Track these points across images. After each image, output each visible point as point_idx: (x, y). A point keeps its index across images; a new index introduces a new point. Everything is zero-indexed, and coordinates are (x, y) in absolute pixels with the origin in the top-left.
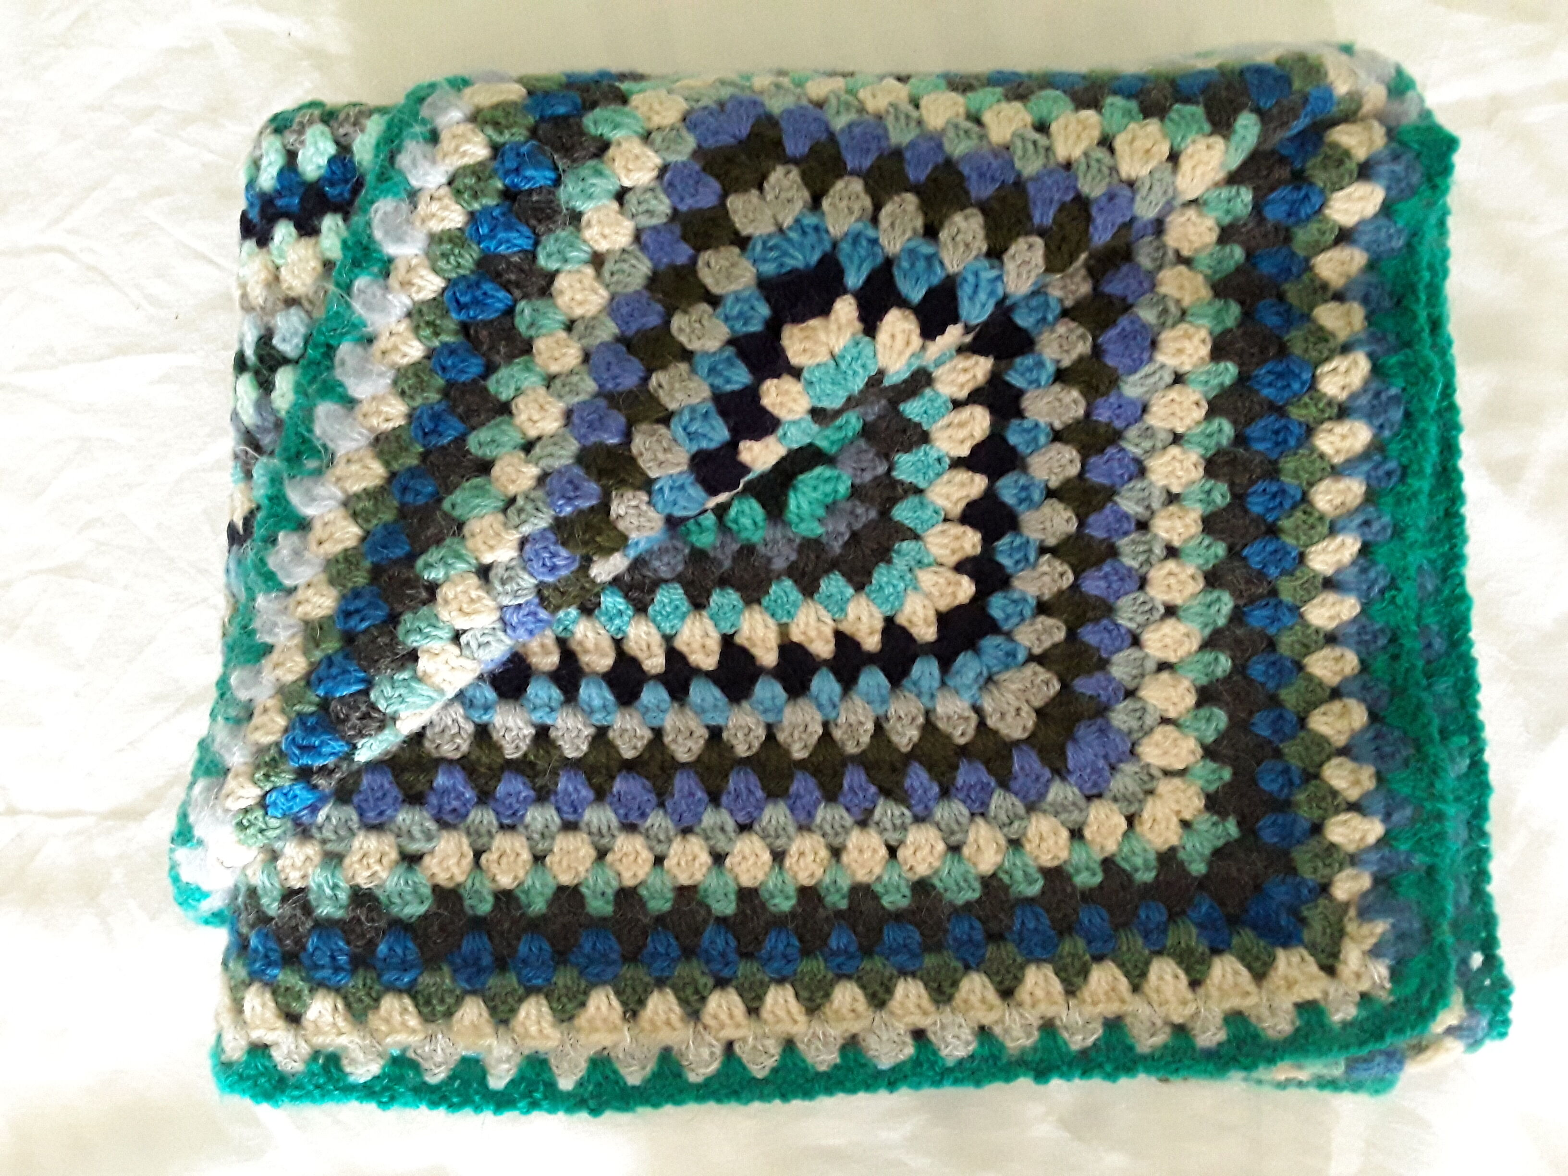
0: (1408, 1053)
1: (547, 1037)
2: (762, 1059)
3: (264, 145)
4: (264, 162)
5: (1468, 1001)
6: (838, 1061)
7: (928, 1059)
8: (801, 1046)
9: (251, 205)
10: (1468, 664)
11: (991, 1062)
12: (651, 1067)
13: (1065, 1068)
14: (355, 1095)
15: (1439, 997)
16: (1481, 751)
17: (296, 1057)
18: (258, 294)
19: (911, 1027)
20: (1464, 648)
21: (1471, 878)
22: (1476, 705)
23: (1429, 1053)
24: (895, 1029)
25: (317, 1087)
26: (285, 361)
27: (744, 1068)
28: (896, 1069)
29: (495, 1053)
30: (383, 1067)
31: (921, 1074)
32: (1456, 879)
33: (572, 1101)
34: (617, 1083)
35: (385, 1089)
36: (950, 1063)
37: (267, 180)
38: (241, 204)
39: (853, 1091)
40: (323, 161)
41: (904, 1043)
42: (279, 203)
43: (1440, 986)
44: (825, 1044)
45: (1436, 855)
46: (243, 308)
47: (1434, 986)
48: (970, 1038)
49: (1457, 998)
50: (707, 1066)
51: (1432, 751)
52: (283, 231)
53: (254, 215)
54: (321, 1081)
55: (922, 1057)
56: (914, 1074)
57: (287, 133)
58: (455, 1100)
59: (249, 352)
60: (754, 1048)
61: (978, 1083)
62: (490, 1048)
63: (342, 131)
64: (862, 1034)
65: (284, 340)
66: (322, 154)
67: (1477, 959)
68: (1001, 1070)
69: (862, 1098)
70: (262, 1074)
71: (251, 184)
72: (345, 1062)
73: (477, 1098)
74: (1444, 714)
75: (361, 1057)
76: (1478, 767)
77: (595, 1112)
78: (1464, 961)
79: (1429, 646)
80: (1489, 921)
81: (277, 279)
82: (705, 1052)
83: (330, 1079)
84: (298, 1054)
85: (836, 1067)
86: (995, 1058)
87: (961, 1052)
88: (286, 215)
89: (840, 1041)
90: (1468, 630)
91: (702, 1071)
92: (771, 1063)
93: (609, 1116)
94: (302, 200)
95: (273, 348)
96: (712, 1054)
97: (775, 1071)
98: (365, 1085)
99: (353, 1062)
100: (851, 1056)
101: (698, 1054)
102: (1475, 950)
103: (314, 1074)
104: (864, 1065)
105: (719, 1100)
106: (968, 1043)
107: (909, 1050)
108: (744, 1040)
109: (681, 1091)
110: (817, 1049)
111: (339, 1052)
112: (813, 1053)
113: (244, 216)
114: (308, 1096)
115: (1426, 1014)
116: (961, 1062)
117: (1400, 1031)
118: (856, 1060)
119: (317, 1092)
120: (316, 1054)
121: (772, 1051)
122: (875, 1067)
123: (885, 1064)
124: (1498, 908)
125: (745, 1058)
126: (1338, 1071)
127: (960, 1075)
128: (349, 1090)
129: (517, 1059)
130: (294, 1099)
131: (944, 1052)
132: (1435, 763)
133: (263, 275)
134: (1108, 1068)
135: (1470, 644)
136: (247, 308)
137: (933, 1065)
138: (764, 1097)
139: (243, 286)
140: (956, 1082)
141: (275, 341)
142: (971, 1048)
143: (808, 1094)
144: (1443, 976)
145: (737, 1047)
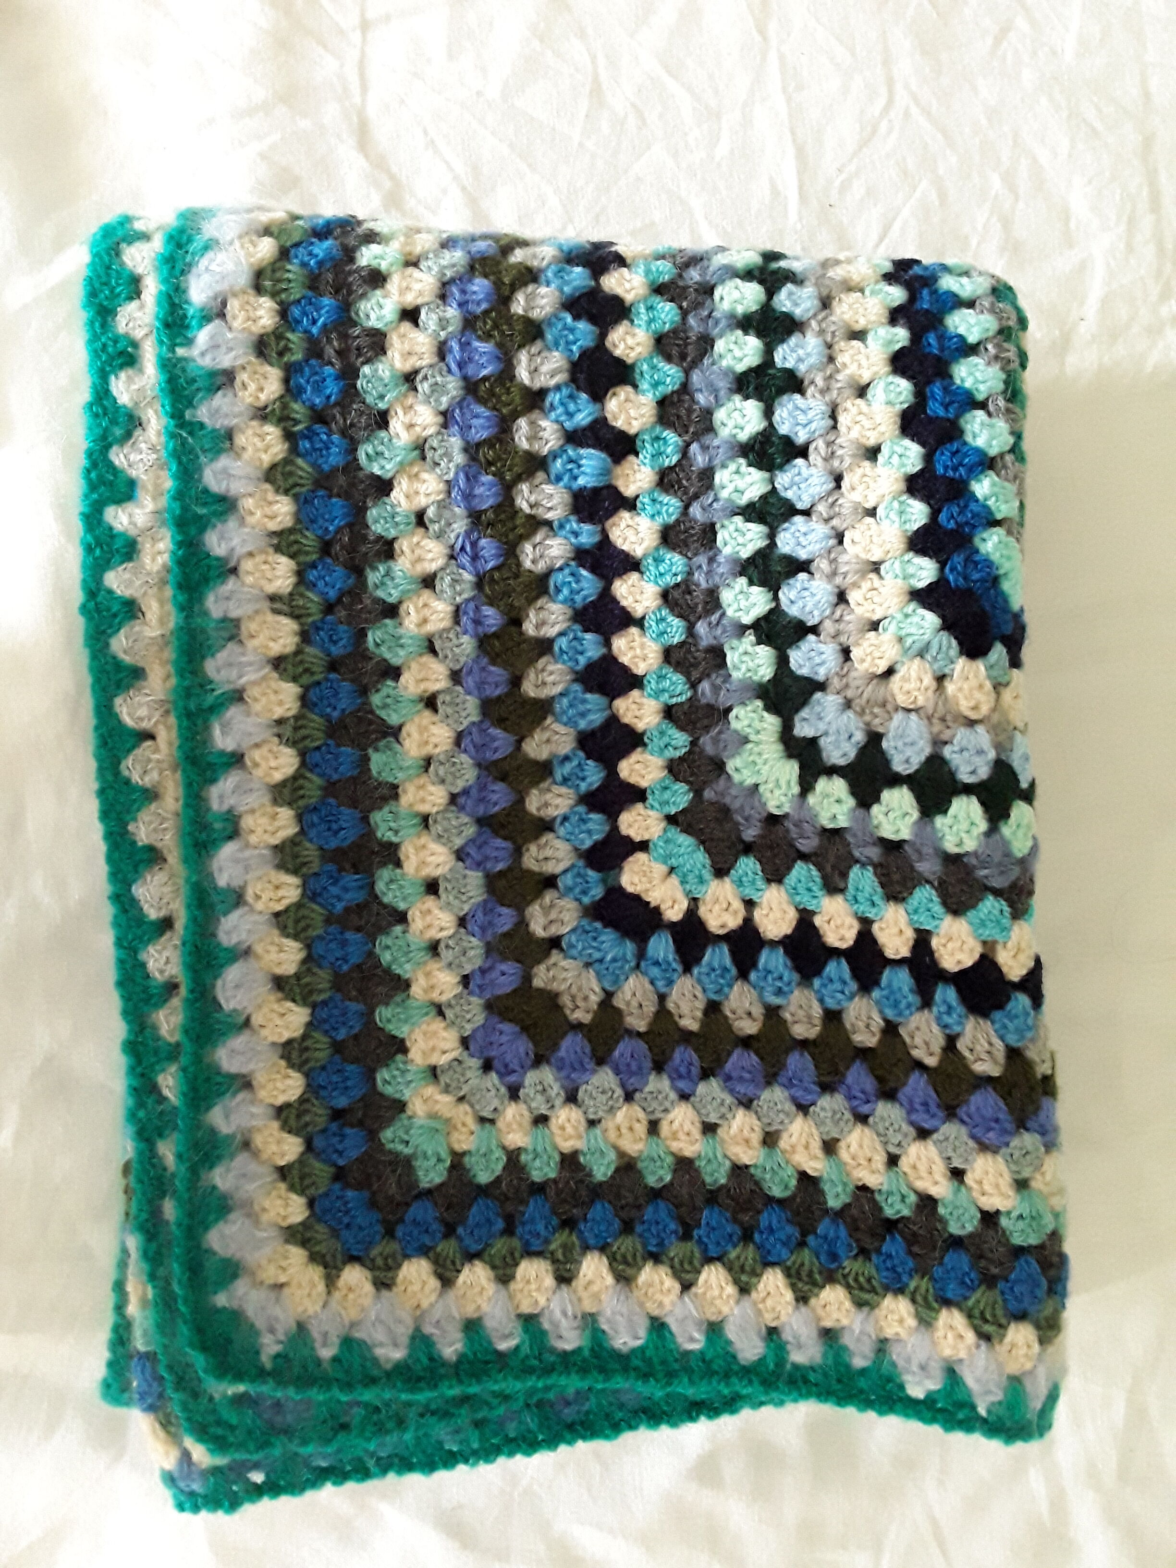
0: (161, 1415)
1: (153, 560)
2: (138, 767)
3: (980, 279)
4: (964, 280)
5: (216, 1471)
6: (140, 844)
7: (144, 934)
8: (153, 806)
9: (926, 268)
10: (552, 1442)
11: (142, 996)
12: (127, 659)
13: (139, 1070)
14: (97, 381)
15: (218, 1444)
16: (466, 1461)
17: (131, 325)
18: (837, 273)
19: (175, 915)
20: (568, 1436)
21: (338, 1465)
22: (511, 1454)
23: (162, 1434)
24: (174, 899)
25: (104, 346)
26: (771, 293)
27: (129, 751)
28: (134, 902)
29: (138, 511)
30: (125, 406)
31: (130, 927)
32: (339, 1451)
33: (93, 586)
34: (110, 627)
35: (105, 409)
36: (142, 956)
37: (947, 283)
38: (928, 259)
39: (110, 859)
40: (961, 331)
41: (160, 908)
42: (925, 292)
43: (231, 1445)
44: (155, 830)
45: (363, 1431)
46: (827, 260)
47: (231, 1439)
48: (167, 974)
49: (221, 1461)
50: (129, 714)
51: (463, 1411)
52: (897, 294)
53: (916, 270)
54: (110, 349)
55: (145, 927)
56: (129, 919)
57: (991, 299)
58: (93, 475)
59: (783, 264)
60: (149, 760)
61: (120, 984)
62: (143, 507)
63: (990, 347)
64: (166, 866)
65: (790, 294)
66: (968, 330)
67: (258, 1477)
68: (136, 1007)
69: (102, 869)
70: (112, 292)
71: (945, 268)
72: (130, 372)
73: (95, 496)
74: (501, 1423)
75: (135, 387)
76: (450, 1460)
77: (84, 609)
78: (256, 1466)
79: (568, 1403)
80: (296, 1487)
81: (850, 289)
82: (143, 712)
83: (112, 358)
84: (134, 328)
85: (134, 843)
86: (147, 1001)
87: (151, 965)
88: (913, 298)
89: (159, 845)
90: (584, 1438)
91: (125, 710)
92: (136, 778)
93: (80, 622)
94: (927, 311)
95: (784, 284)
96: (141, 719)
97: (127, 782)
98: (107, 392)
99: (130, 380)
100: (145, 857)
101: (140, 705)
102: (267, 1475)
103: (115, 342)
104: (136, 871)
105: (97, 728)
106: (161, 972)
107: (153, 914)
108: (157, 750)
109: (104, 690)
110: (151, 823)
111: (137, 366)
112: (147, 819)
113: (917, 262)
114: (94, 337)
115: (202, 1433)
116: (143, 965)
117: (185, 1407)
118: (142, 861)
119: (99, 345)
120: (135, 345)
121: (147, 779)
122: (134, 881)
123: (139, 891)
124: (310, 1495)
125: (138, 752)
126: (140, 1344)
127: (128, 966)
128: (103, 377)
129: (133, 532)
130: (92, 323)
131: (151, 949)
132: (453, 1415)
133: (856, 278)
134: (141, 1114)
135: (570, 1443)
136: (826, 264)
137: (140, 939)
138: (101, 771)
139: (849, 261)
140: (121, 962)
141: (789, 286)
142: (157, 975)
143: (105, 815)
144: (240, 1446)
145: (149, 743)
